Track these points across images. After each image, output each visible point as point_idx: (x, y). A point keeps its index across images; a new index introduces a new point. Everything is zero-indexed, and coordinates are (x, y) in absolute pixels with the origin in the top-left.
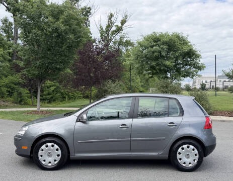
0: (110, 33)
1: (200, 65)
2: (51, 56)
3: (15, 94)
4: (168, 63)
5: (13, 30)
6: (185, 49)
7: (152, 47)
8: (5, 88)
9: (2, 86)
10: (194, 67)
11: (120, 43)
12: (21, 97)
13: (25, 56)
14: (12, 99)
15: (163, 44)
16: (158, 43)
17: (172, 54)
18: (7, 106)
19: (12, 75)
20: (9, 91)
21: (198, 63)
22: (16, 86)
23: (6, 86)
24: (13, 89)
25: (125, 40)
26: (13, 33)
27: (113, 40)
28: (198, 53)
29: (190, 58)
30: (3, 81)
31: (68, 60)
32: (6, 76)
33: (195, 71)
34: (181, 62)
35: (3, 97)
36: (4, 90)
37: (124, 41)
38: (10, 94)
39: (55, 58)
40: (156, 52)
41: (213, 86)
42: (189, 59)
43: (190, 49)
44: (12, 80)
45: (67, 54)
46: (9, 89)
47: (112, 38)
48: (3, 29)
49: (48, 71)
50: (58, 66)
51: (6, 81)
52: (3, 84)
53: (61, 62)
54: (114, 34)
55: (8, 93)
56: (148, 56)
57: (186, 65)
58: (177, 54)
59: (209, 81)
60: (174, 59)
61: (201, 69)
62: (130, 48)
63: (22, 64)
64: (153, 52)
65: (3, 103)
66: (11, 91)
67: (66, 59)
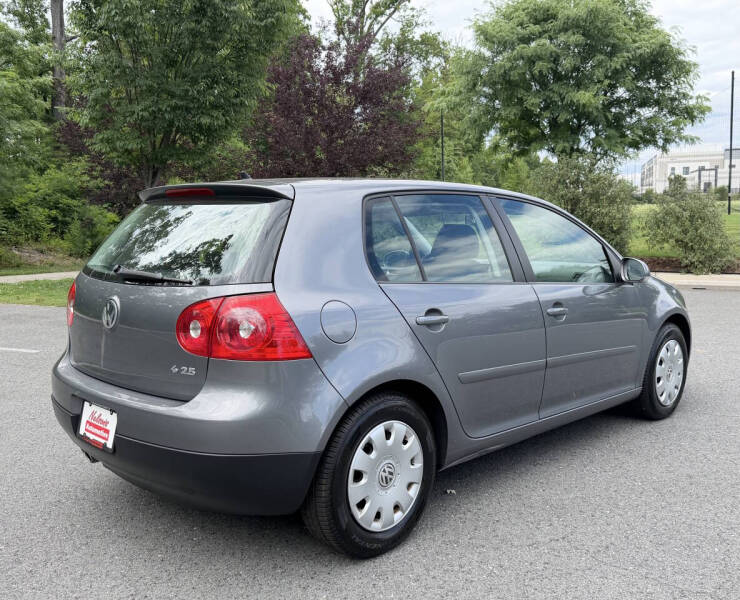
0: (367, 11)
1: (692, 102)
2: (178, 86)
3: (75, 228)
4: (584, 97)
5: (49, 16)
6: (645, 45)
7: (526, 40)
8: (41, 210)
9: (31, 201)
10: (672, 112)
11: (403, 45)
12: (93, 236)
13: (91, 88)
14: (65, 244)
15: (565, 30)
16: (549, 26)
17: (600, 64)
18: (52, 265)
19: (59, 167)
20: (54, 220)
21: (685, 96)
22: (75, 202)
23: (44, 202)
24: (67, 211)
25: (417, 34)
26: (48, 26)
27: (379, 37)
28: (688, 57)
29: (658, 78)
30: (30, 185)
31: (237, 96)
32: (41, 171)
33: (674, 124)
34: (626, 95)
35: (36, 239)
36: (39, 214)
37: (417, 37)
38: (60, 227)
39: (193, 92)
40: (540, 58)
41: (708, 185)
42: (653, 84)
43: (662, 45)
44: (60, 181)
45: (233, 74)
46: (54, 212)
47: (376, 27)
48: (15, 14)
49: (174, 141)
50: (205, 120)
51: (40, 185)
52: (32, 195)
53: (215, 106)
54: (382, 14)
55: (52, 226)
56: (514, 76)
57: (643, 104)
58: (617, 63)
59: (694, 167)
60: (607, 82)
61: (692, 118)
62: (435, 61)
63: (83, 118)
64: (531, 61)
65: (37, 257)
66: (60, 218)
67: (232, 92)
